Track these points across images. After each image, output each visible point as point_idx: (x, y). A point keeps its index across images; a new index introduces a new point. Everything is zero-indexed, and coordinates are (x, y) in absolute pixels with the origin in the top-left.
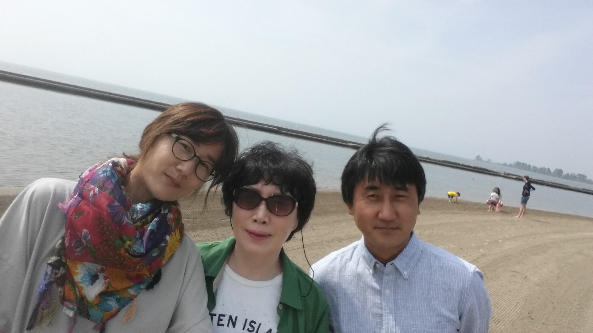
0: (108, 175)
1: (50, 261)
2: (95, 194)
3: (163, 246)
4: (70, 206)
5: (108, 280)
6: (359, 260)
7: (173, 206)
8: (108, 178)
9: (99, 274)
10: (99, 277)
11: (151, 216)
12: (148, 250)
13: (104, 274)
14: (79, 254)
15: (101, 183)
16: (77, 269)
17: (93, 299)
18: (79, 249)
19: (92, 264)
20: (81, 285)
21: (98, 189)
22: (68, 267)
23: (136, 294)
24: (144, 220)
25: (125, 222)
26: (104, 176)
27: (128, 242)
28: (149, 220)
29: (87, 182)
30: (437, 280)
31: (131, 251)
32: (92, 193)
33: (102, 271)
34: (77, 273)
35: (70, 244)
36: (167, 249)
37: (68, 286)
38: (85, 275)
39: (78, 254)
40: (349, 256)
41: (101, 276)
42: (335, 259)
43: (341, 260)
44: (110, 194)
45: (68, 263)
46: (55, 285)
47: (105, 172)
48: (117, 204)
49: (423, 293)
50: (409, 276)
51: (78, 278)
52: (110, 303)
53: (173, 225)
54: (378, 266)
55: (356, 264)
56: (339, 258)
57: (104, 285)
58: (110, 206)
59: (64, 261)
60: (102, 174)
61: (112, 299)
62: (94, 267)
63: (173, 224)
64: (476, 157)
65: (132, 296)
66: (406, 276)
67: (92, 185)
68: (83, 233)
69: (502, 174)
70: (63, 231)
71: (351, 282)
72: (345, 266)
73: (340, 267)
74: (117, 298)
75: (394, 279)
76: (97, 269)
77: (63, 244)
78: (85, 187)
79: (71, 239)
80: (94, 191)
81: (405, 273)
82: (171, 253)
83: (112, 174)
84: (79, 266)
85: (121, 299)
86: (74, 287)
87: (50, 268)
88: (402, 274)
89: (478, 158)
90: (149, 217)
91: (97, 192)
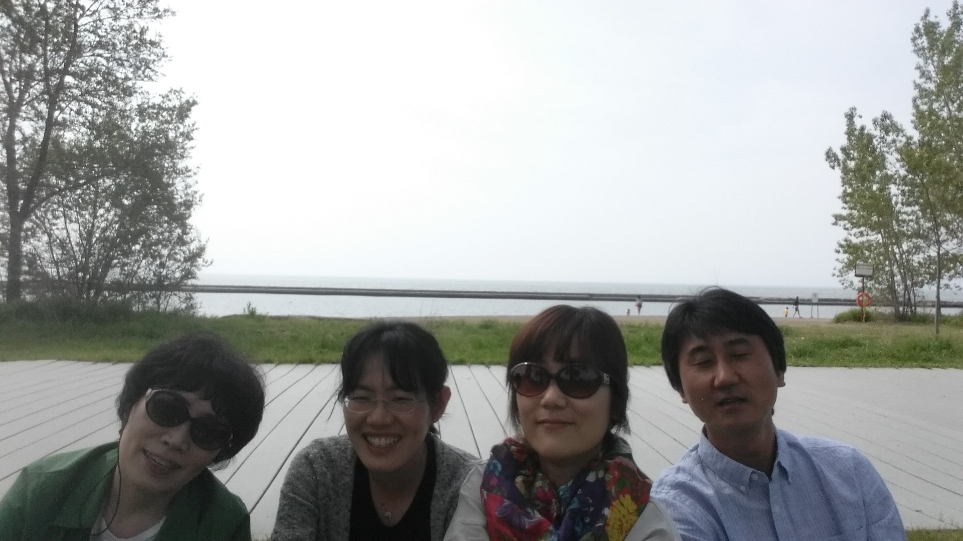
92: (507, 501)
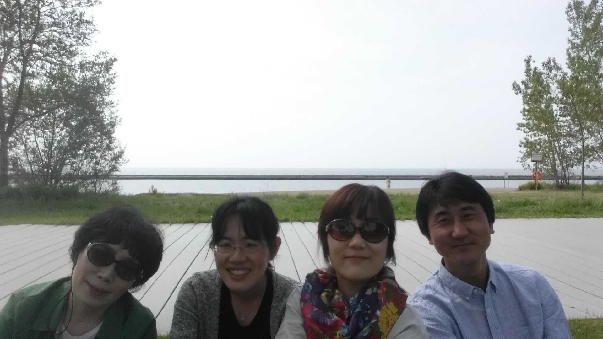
92: (315, 308)
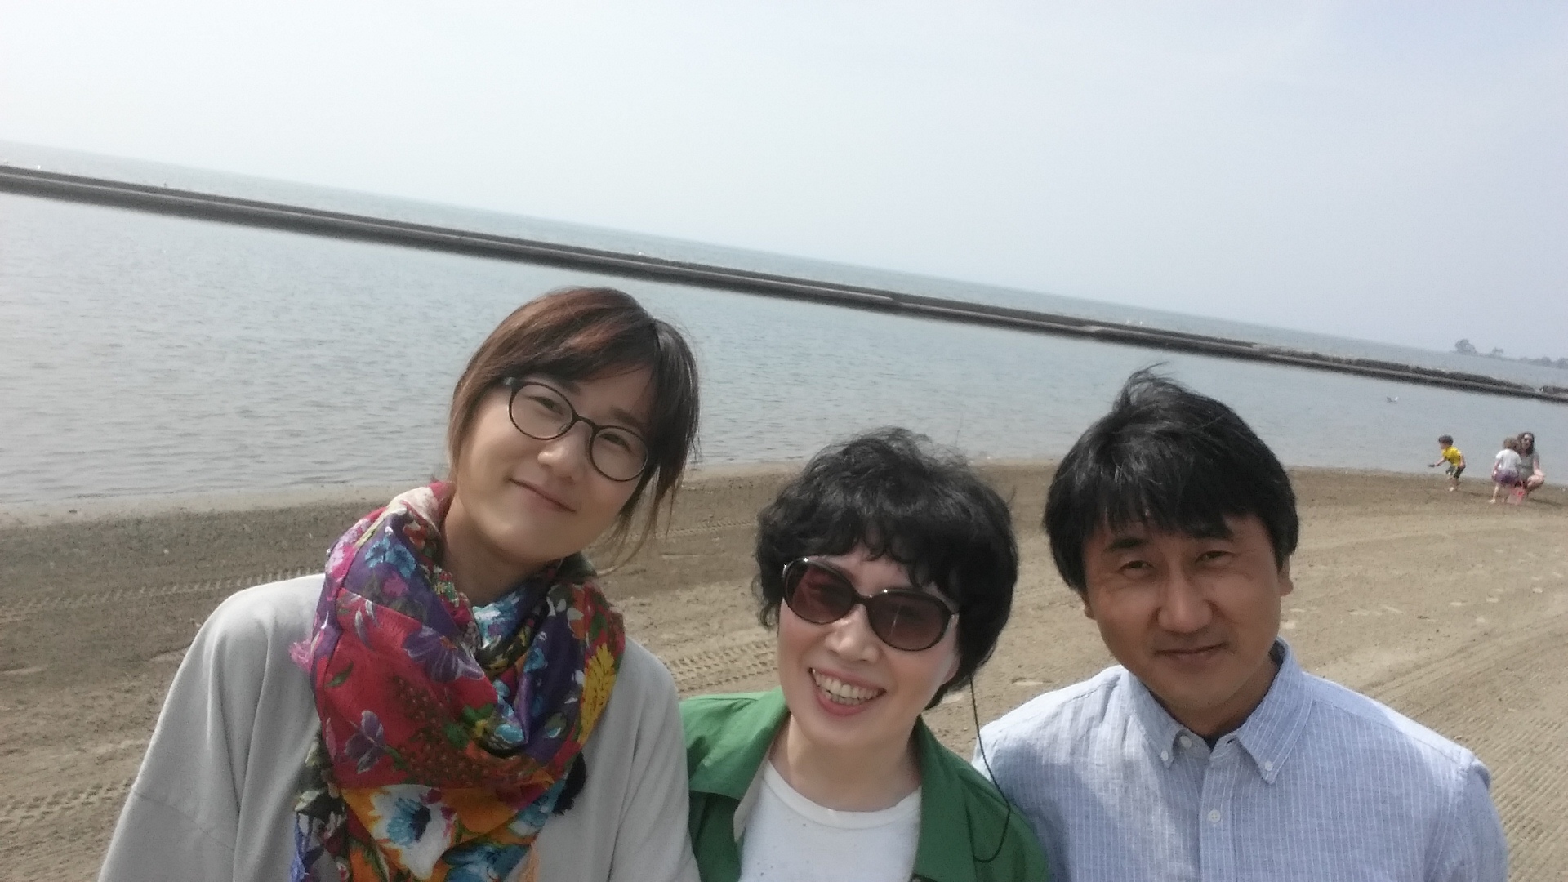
0: (387, 559)
1: (301, 806)
2: (367, 620)
3: (571, 704)
4: (316, 657)
5: (454, 818)
6: (1126, 722)
7: (577, 587)
8: (390, 569)
9: (429, 806)
10: (431, 815)
11: (527, 629)
12: (535, 726)
13: (440, 804)
14: (366, 770)
15: (376, 585)
16: (372, 808)
17: (430, 873)
18: (365, 758)
19: (405, 786)
20: (388, 846)
21: (371, 602)
22: (347, 806)
23: (533, 830)
24: (511, 647)
25: (459, 673)
26: (379, 563)
27: (481, 723)
28: (524, 644)
29: (342, 585)
30: (1362, 790)
31: (493, 742)
32: (358, 615)
33: (433, 797)
34: (375, 819)
35: (340, 749)
36: (585, 708)
37: (358, 856)
38: (394, 819)
39: (364, 770)
40: (1098, 708)
41: (435, 809)
42: (1056, 715)
43: (1074, 719)
44: (403, 611)
45: (346, 798)
46: (326, 856)
47: (378, 551)
48: (427, 632)
49: (1320, 825)
50: (1277, 777)
51: (379, 830)
52: (473, 869)
53: (587, 639)
54: (1185, 742)
55: (1118, 733)
56: (1068, 714)
57: (449, 834)
58: (413, 641)
59: (333, 794)
60: (372, 558)
61: (475, 857)
62: (412, 793)
63: (587, 634)
64: (1457, 345)
65: (524, 838)
66: (1271, 774)
67: (355, 595)
68: (363, 721)
69: (1537, 391)
70: (316, 723)
71: (1106, 784)
72: (1088, 738)
73: (1073, 739)
74: (488, 853)
75: (1233, 783)
76: (422, 798)
77: (322, 752)
78: (339, 600)
79: (339, 740)
80: (363, 611)
81: (1268, 766)
82: (598, 709)
83: (399, 554)
84: (375, 799)
85: (498, 852)
86: (374, 853)
87: (304, 819)
88: (1258, 769)
89: (1463, 347)
90: (522, 636)
91: (372, 613)
